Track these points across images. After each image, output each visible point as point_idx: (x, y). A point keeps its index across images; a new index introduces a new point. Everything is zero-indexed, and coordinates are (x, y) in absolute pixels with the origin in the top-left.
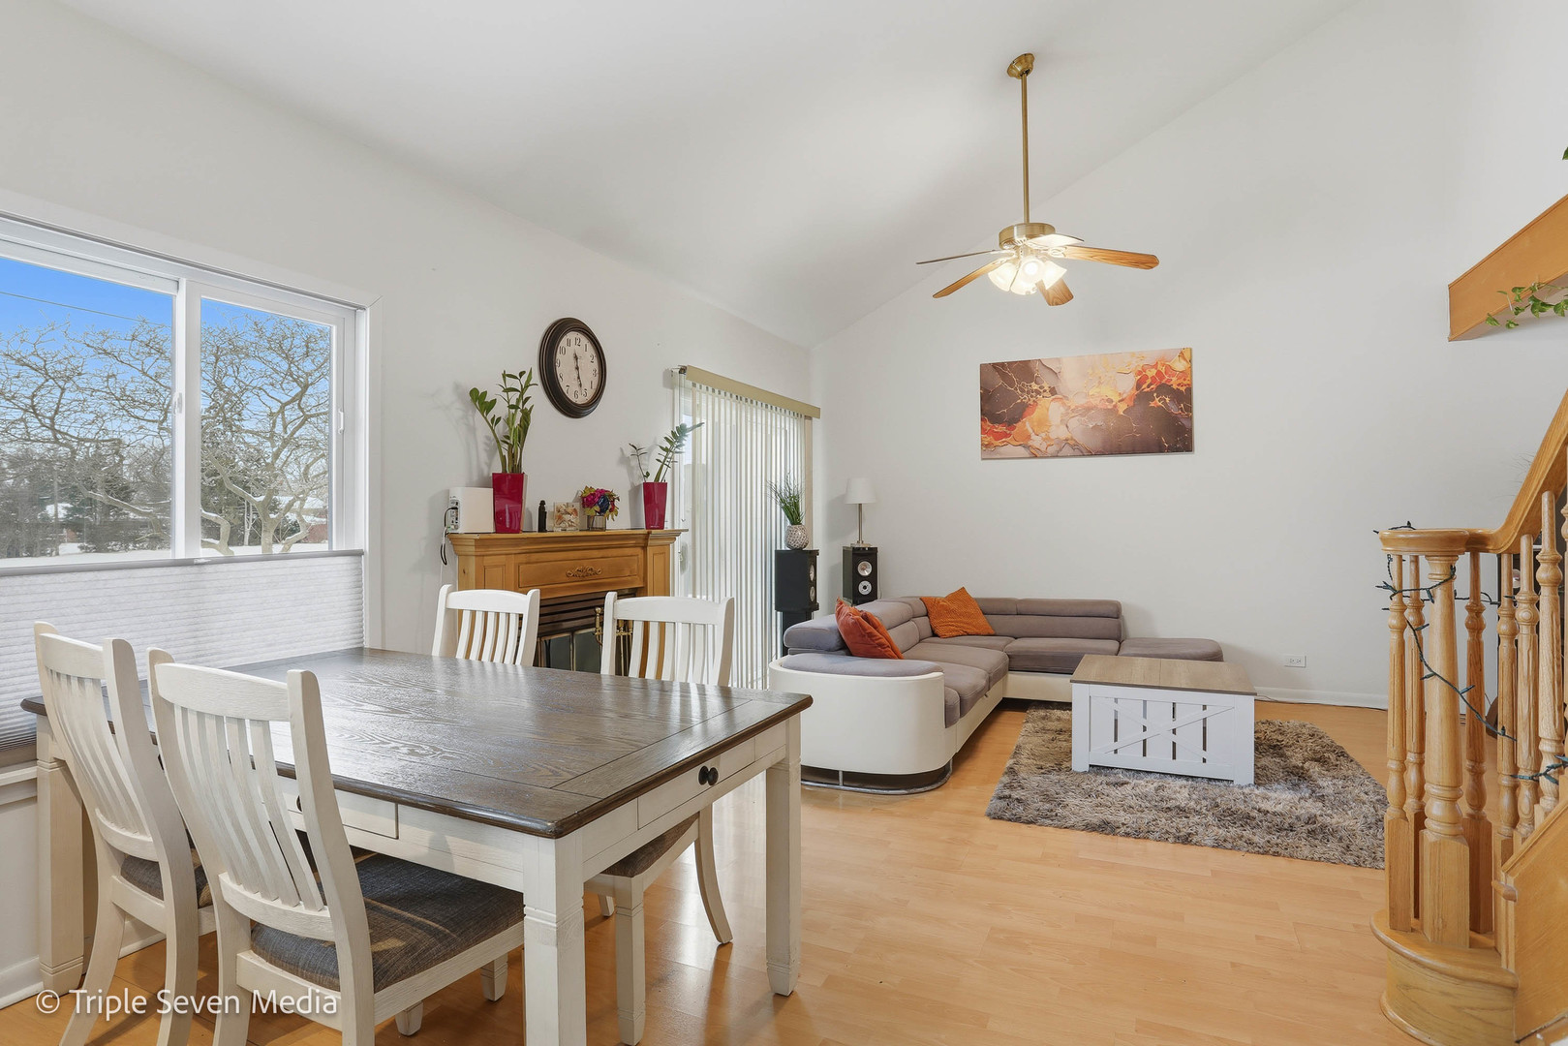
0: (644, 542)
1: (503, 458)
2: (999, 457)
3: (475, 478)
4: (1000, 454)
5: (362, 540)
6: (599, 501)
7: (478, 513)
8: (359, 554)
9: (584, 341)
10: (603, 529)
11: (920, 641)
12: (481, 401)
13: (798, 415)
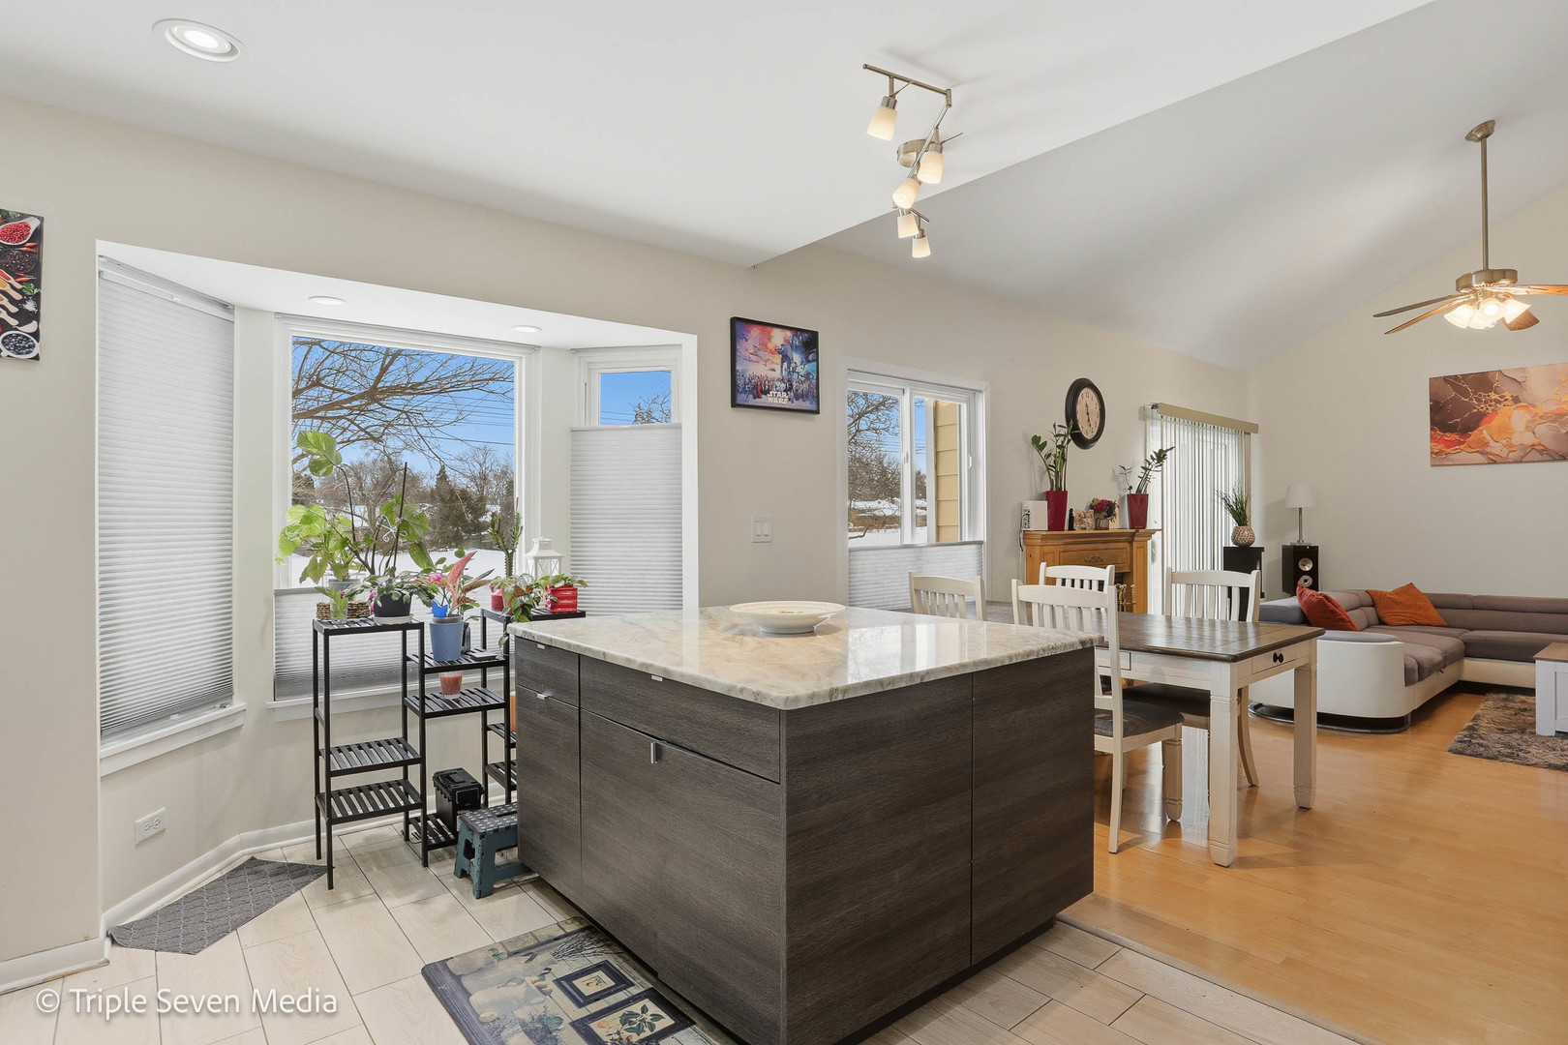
0: (1131, 539)
1: (1052, 481)
2: (1451, 463)
3: (1034, 494)
4: (1453, 461)
5: (982, 534)
6: (1103, 509)
7: (1040, 517)
8: (980, 543)
9: (1091, 393)
10: (1107, 529)
11: (1368, 627)
12: (1037, 443)
13: (1237, 432)
